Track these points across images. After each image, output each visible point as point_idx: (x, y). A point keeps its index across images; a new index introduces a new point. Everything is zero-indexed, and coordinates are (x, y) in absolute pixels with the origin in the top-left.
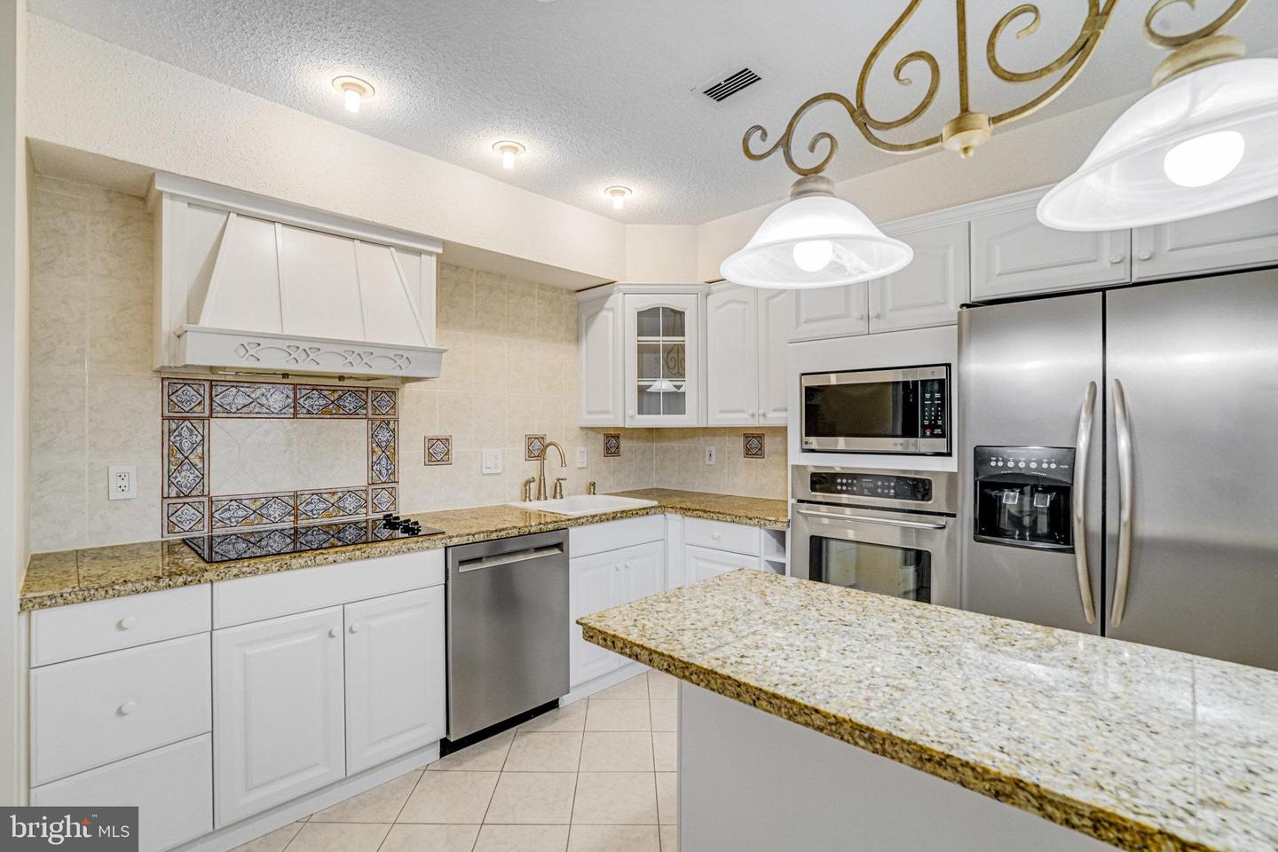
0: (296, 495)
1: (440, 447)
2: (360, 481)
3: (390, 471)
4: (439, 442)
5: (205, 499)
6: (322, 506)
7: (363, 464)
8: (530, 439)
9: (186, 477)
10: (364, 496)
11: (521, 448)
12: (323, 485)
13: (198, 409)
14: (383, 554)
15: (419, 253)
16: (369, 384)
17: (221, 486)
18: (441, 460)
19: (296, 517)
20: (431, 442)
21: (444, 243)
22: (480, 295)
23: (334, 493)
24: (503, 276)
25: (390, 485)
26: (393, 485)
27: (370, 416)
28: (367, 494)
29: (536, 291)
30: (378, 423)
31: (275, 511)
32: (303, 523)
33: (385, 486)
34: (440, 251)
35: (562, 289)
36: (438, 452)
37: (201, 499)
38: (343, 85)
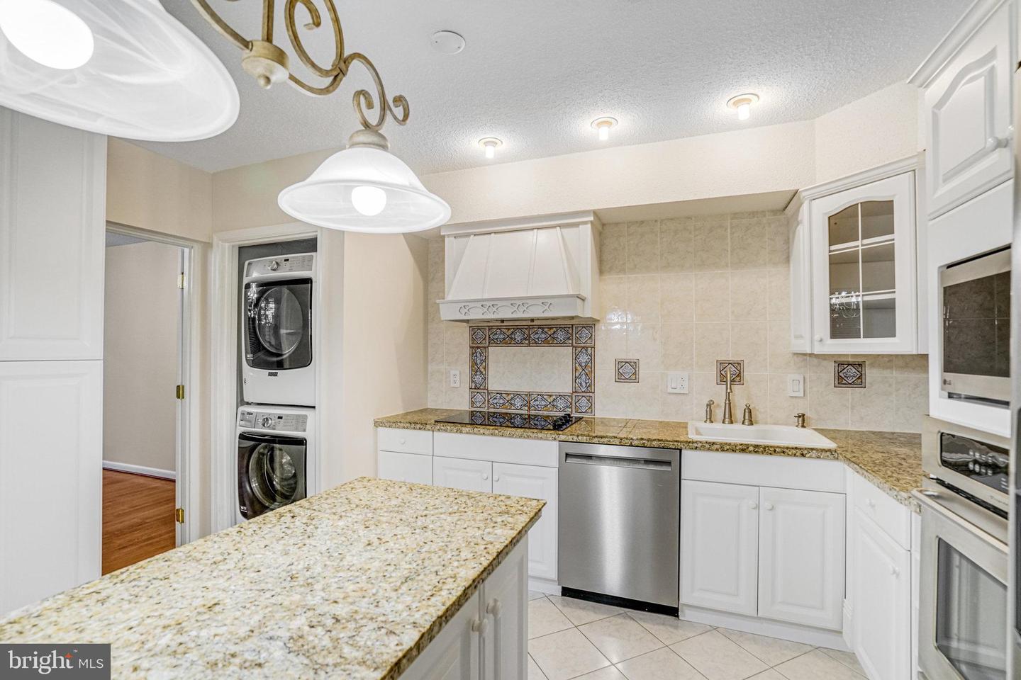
0: (529, 394)
1: (628, 369)
2: (567, 388)
3: (588, 384)
4: (627, 364)
5: (486, 391)
6: (543, 403)
7: (569, 377)
8: (723, 365)
9: (478, 379)
10: (570, 400)
11: (713, 373)
12: (544, 390)
13: (484, 342)
14: (511, 436)
15: (576, 225)
16: (572, 322)
17: (494, 384)
18: (629, 378)
19: (529, 408)
20: (620, 364)
21: (595, 213)
22: (664, 239)
23: (551, 396)
24: (689, 218)
25: (588, 394)
26: (591, 394)
27: (574, 344)
28: (572, 399)
29: (729, 221)
30: (580, 349)
31: (518, 402)
32: (533, 412)
33: (584, 394)
34: (592, 218)
35: (763, 212)
36: (627, 372)
37: (485, 391)
38: (485, 143)
